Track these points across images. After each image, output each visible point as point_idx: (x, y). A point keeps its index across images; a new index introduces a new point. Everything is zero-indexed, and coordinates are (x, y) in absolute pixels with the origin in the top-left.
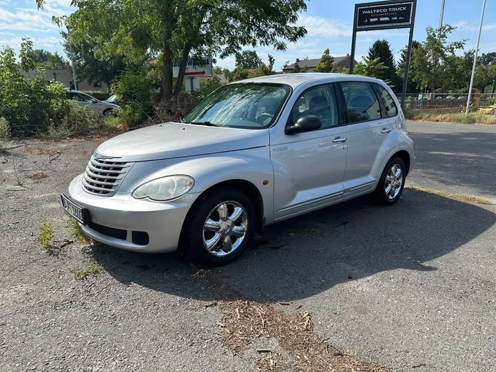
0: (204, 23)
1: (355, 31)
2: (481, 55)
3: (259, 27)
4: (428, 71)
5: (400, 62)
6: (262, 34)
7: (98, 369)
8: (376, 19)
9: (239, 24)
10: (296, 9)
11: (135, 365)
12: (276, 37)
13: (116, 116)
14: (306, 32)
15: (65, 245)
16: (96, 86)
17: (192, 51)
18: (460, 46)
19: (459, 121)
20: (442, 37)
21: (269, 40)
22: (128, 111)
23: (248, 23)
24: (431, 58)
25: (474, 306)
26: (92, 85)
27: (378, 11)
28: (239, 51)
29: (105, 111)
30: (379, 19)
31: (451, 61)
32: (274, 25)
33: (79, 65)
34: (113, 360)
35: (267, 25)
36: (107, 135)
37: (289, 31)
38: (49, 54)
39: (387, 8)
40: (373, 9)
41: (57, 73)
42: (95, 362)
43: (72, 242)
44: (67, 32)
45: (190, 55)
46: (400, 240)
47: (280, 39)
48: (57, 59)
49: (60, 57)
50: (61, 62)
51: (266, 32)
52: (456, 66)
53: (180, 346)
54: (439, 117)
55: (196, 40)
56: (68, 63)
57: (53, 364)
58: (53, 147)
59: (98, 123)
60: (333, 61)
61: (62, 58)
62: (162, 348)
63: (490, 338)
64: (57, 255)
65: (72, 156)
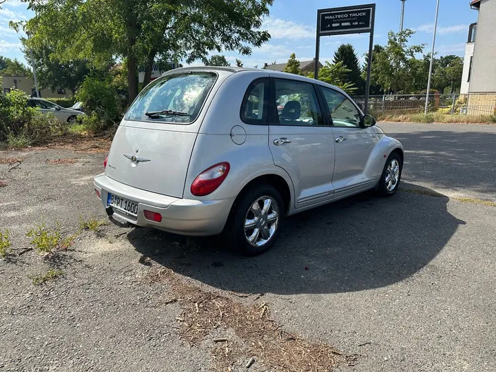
0: (169, 28)
1: (319, 35)
2: (439, 58)
3: (223, 32)
4: (390, 74)
5: (364, 65)
6: (226, 39)
7: (54, 368)
8: (338, 24)
9: (204, 29)
10: (259, 14)
11: (92, 362)
12: (241, 42)
13: (80, 122)
14: (269, 36)
15: (24, 252)
16: (60, 93)
17: (158, 56)
18: (419, 49)
19: (419, 120)
20: (402, 41)
21: (234, 45)
22: (94, 118)
23: (212, 28)
24: (392, 61)
25: (418, 289)
26: (56, 92)
27: (339, 16)
28: (206, 56)
29: (69, 118)
30: (340, 24)
31: (411, 64)
32: (238, 30)
33: (41, 71)
34: (71, 359)
35: (231, 31)
36: (71, 142)
37: (253, 36)
38: (9, 61)
39: (348, 13)
40: (334, 14)
41: (18, 81)
42: (52, 362)
43: (32, 249)
44: (27, 38)
45: (155, 60)
46: (356, 232)
47: (244, 44)
48: (18, 66)
49: (20, 64)
50: (21, 69)
51: (230, 37)
52: (416, 69)
53: (138, 341)
54: (401, 117)
55: (161, 45)
56: (29, 70)
57: (9, 367)
58: (12, 155)
59: (62, 130)
60: (299, 65)
61: (22, 64)
62: (120, 344)
63: (430, 316)
64: (15, 263)
65: (34, 165)
